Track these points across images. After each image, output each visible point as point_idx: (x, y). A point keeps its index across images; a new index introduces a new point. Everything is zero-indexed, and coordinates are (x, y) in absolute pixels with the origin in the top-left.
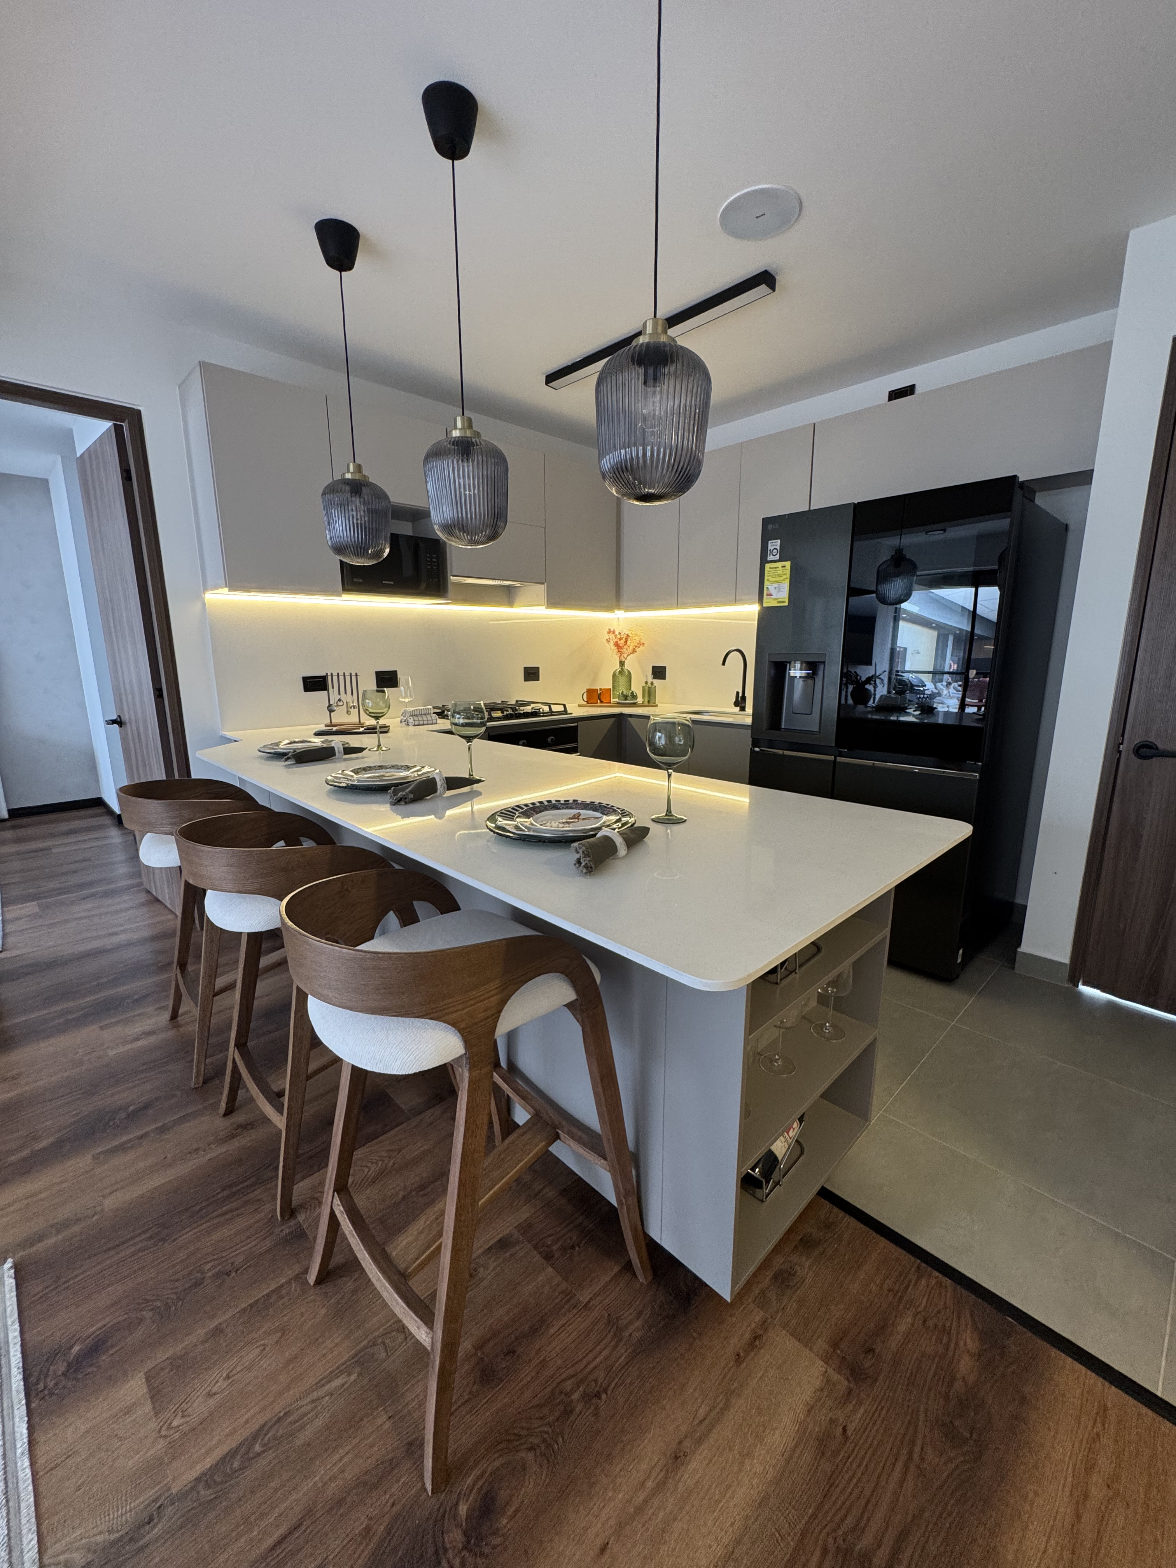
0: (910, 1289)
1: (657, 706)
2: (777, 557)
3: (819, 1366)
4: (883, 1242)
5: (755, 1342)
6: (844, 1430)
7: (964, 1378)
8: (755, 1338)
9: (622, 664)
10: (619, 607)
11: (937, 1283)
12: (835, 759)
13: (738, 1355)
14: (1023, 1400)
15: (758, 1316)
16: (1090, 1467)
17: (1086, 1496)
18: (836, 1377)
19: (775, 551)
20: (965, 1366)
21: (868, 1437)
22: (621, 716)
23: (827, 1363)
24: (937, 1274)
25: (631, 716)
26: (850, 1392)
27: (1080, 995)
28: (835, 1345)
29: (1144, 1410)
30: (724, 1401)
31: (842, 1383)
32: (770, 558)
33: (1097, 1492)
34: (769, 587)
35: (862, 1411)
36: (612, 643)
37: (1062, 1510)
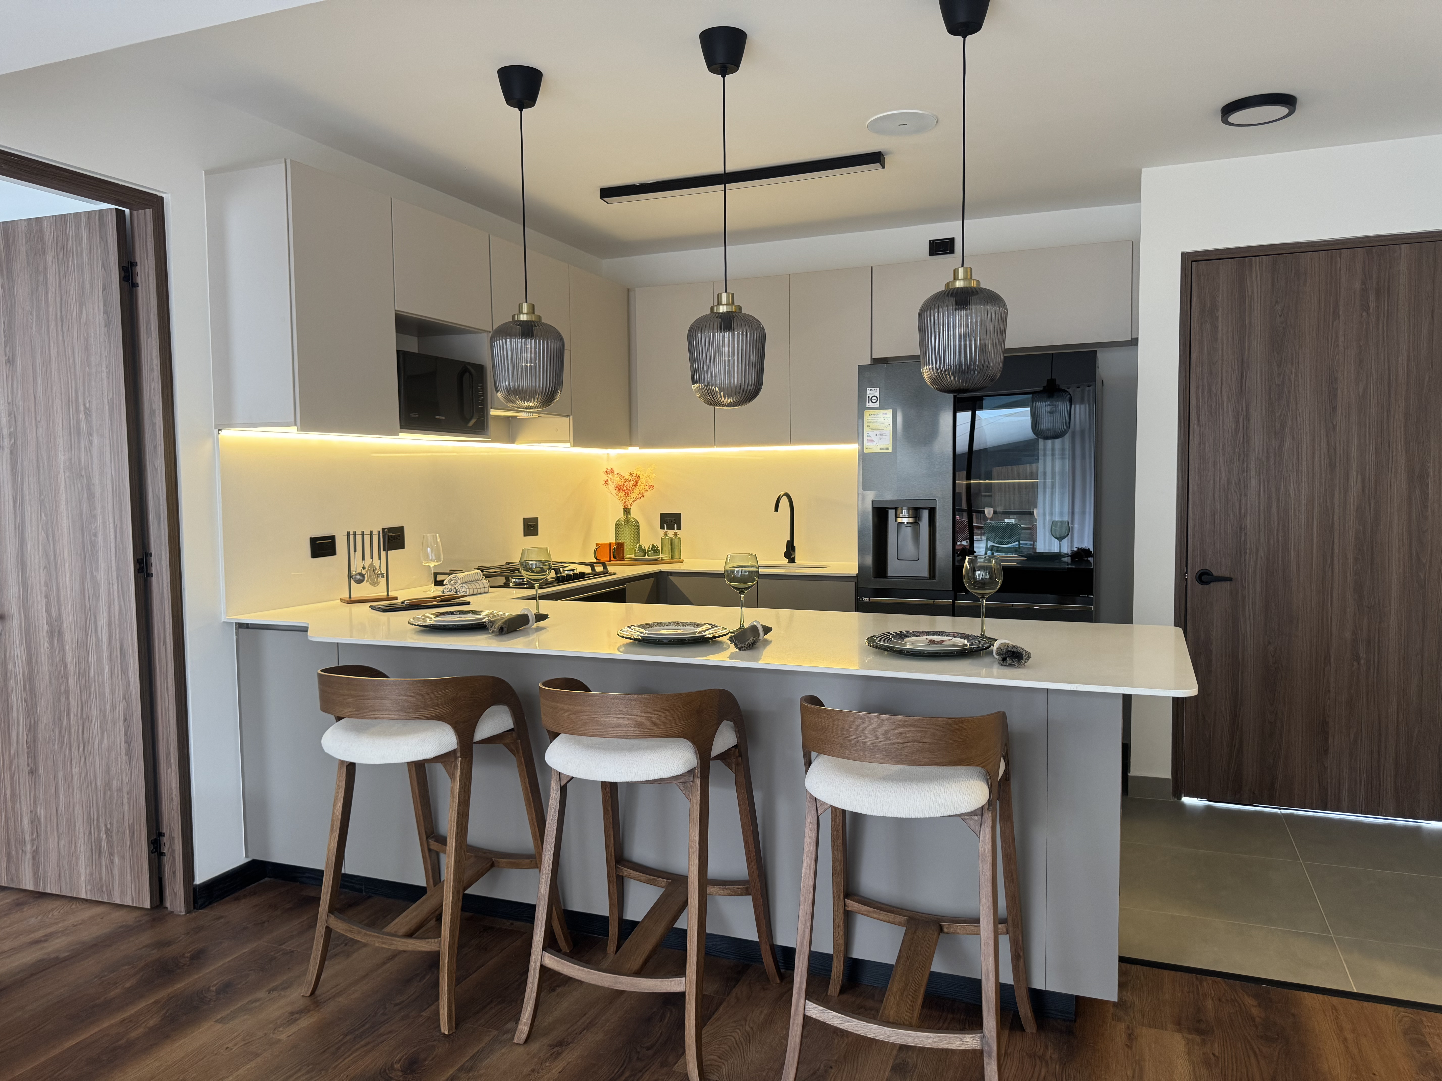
0: (1200, 989)
1: (682, 562)
2: (877, 404)
3: (1178, 1036)
4: (1166, 972)
5: (1131, 1037)
6: (1214, 1055)
7: (1258, 1016)
8: (1130, 1035)
9: (627, 511)
10: (631, 445)
11: (1212, 981)
12: (954, 602)
13: (1127, 1045)
14: (1293, 1015)
15: (1122, 1026)
16: (1341, 1029)
17: (1346, 1039)
18: (1190, 1037)
19: (875, 398)
20: (1255, 1011)
21: (1228, 1054)
22: (659, 575)
23: (1181, 1033)
24: (1210, 977)
25: (671, 573)
26: (1204, 1040)
27: (1183, 805)
28: (1179, 1023)
29: (1352, 1001)
30: (1137, 1067)
31: (1198, 1038)
32: (869, 405)
33: (1349, 1036)
34: (870, 433)
35: (1216, 1045)
36: (612, 486)
37: (1338, 1047)
